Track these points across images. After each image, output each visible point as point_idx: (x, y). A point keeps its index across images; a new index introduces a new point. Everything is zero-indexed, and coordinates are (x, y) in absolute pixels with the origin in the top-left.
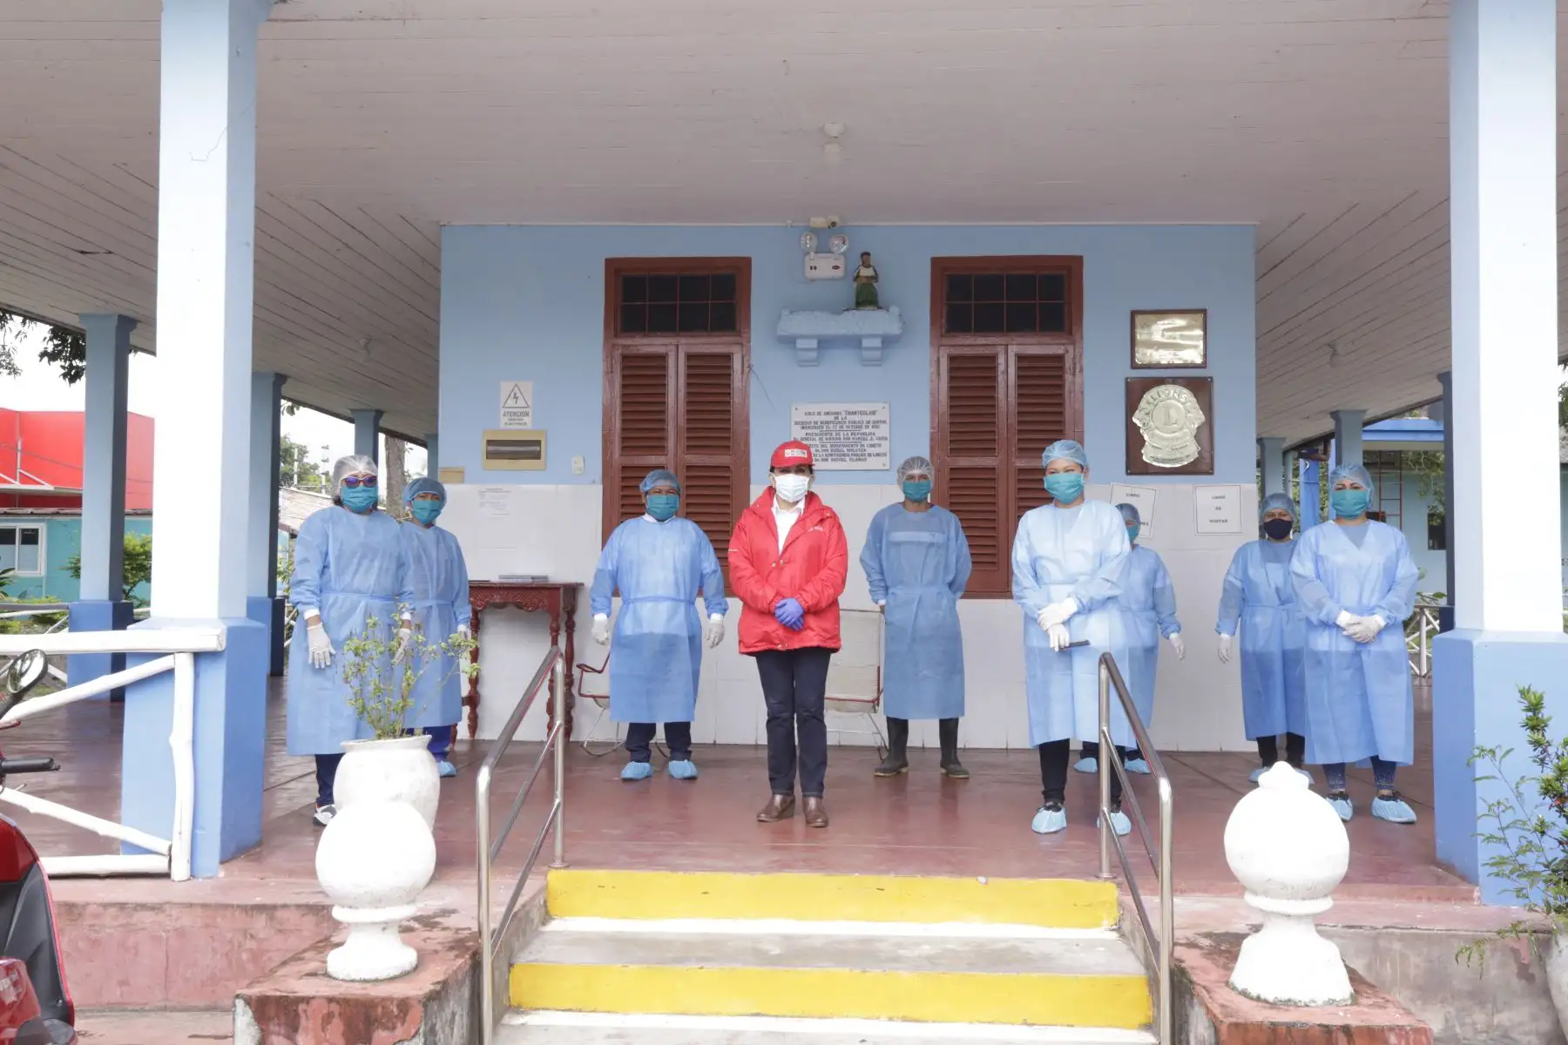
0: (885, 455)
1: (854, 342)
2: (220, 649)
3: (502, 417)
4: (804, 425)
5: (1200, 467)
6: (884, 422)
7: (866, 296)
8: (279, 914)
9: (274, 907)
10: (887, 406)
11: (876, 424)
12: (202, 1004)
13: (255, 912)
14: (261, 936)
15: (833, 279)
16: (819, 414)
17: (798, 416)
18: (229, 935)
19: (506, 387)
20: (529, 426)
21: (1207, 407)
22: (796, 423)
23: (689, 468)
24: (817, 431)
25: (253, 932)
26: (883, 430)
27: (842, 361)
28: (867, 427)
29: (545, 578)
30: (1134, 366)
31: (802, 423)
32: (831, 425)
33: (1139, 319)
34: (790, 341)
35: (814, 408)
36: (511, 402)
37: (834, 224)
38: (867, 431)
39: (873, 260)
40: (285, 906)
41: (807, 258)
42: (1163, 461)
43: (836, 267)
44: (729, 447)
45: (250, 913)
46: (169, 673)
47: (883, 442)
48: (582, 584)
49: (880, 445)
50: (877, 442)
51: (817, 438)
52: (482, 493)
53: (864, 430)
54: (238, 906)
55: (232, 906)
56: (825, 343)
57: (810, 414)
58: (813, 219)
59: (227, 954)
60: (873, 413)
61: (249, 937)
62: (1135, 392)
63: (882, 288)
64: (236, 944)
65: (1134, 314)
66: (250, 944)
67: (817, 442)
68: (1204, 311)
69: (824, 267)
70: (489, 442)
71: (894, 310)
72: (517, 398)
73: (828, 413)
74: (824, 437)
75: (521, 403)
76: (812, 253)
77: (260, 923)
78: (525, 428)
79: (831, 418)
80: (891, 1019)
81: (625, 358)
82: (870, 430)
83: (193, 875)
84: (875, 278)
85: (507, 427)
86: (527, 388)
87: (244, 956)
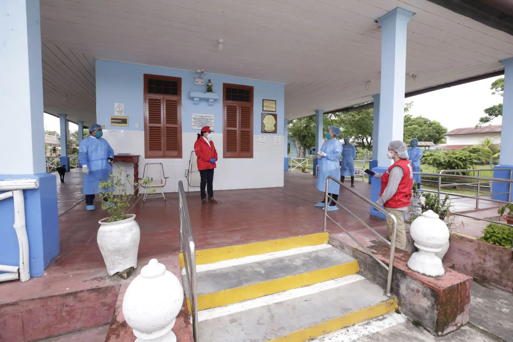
0: (213, 126)
1: (207, 100)
2: (37, 188)
3: (115, 112)
4: (195, 119)
5: (275, 132)
6: (213, 119)
7: (209, 90)
8: (79, 295)
9: (76, 293)
10: (213, 115)
11: (211, 119)
12: (44, 337)
13: (67, 296)
14: (71, 304)
15: (202, 85)
16: (198, 116)
17: (193, 116)
18: (55, 308)
19: (116, 105)
20: (123, 115)
21: (276, 120)
22: (193, 118)
23: (167, 127)
24: (198, 120)
25: (67, 304)
26: (213, 121)
27: (204, 104)
28: (209, 120)
29: (130, 154)
30: (263, 111)
31: (194, 118)
32: (201, 119)
33: (264, 101)
34: (192, 99)
35: (197, 115)
36: (118, 108)
37: (203, 72)
38: (209, 121)
39: (211, 82)
40: (82, 291)
41: (195, 79)
42: (268, 130)
43: (202, 82)
44: (177, 123)
45: (64, 297)
46: (11, 198)
47: (213, 124)
48: (140, 156)
49: (212, 124)
50: (211, 123)
51: (198, 122)
52: (111, 132)
53: (208, 121)
54: (59, 295)
55: (56, 296)
56: (201, 99)
57: (196, 116)
58: (197, 70)
59: (55, 315)
60: (211, 117)
61: (65, 306)
62: (263, 116)
63: (213, 88)
64: (59, 310)
65: (263, 100)
66: (66, 309)
67: (198, 123)
68: (275, 101)
69: (200, 82)
70: (112, 119)
71: (217, 93)
72: (120, 108)
73: (200, 116)
74: (199, 122)
75: (121, 109)
76: (197, 78)
77: (70, 301)
78: (122, 116)
79: (201, 117)
80: (302, 287)
81: (149, 99)
82: (210, 121)
83: (31, 277)
84: (212, 86)
85: (117, 114)
86: (122, 105)
87: (64, 314)
